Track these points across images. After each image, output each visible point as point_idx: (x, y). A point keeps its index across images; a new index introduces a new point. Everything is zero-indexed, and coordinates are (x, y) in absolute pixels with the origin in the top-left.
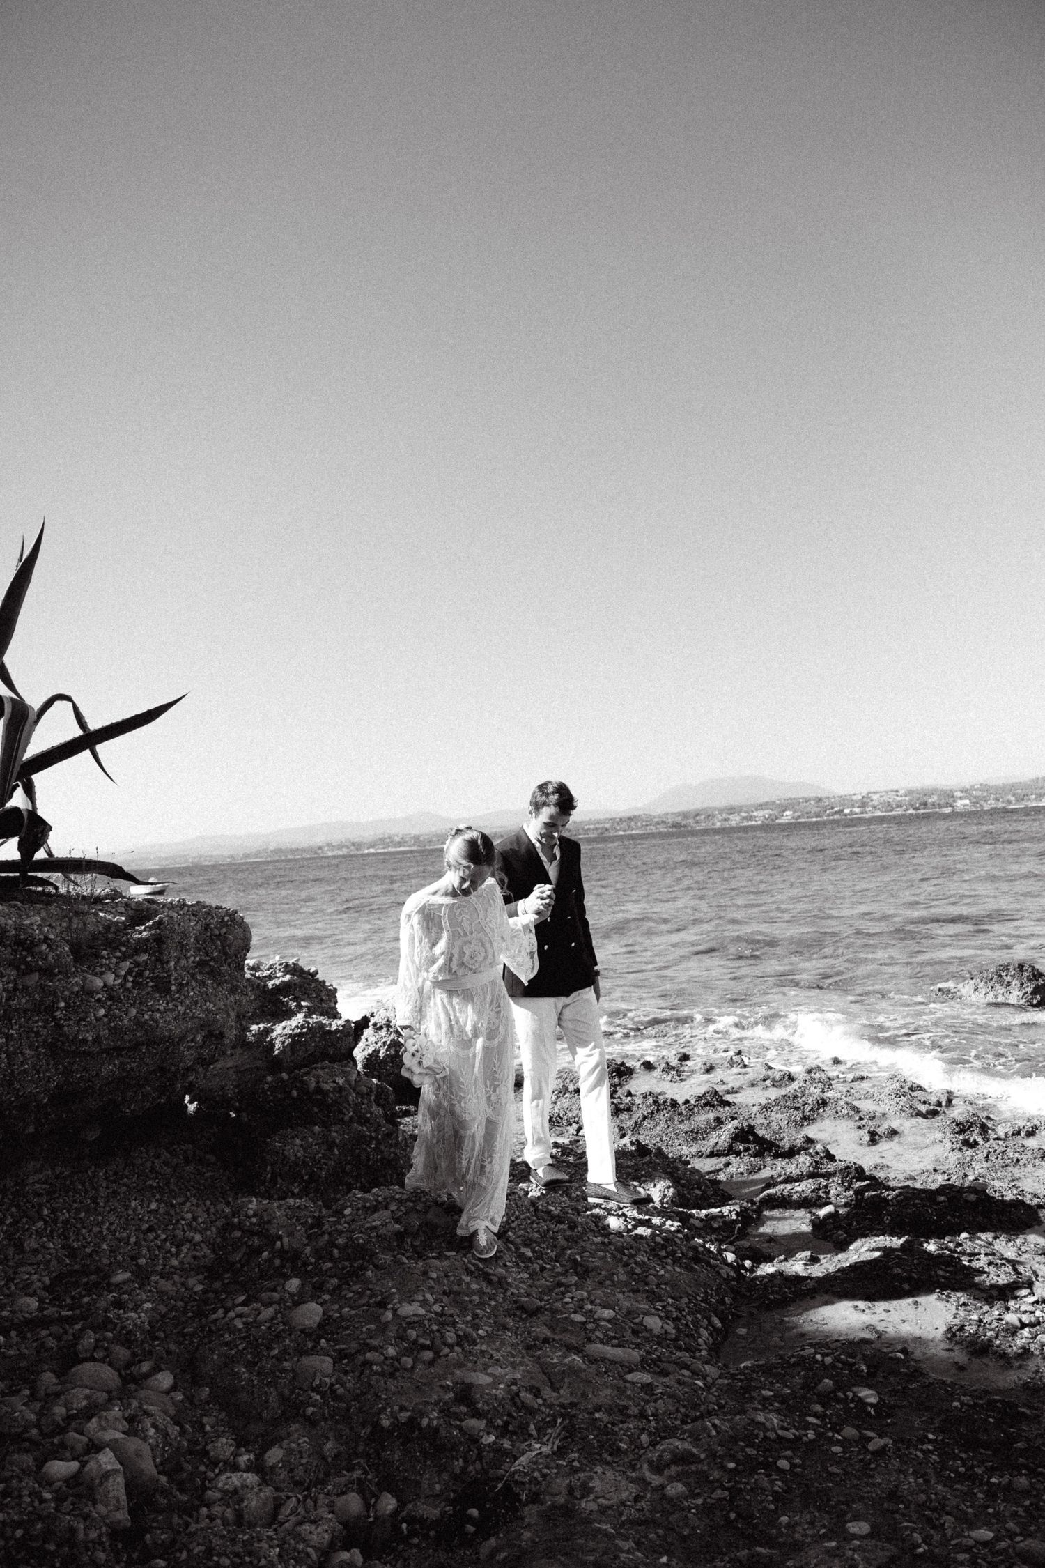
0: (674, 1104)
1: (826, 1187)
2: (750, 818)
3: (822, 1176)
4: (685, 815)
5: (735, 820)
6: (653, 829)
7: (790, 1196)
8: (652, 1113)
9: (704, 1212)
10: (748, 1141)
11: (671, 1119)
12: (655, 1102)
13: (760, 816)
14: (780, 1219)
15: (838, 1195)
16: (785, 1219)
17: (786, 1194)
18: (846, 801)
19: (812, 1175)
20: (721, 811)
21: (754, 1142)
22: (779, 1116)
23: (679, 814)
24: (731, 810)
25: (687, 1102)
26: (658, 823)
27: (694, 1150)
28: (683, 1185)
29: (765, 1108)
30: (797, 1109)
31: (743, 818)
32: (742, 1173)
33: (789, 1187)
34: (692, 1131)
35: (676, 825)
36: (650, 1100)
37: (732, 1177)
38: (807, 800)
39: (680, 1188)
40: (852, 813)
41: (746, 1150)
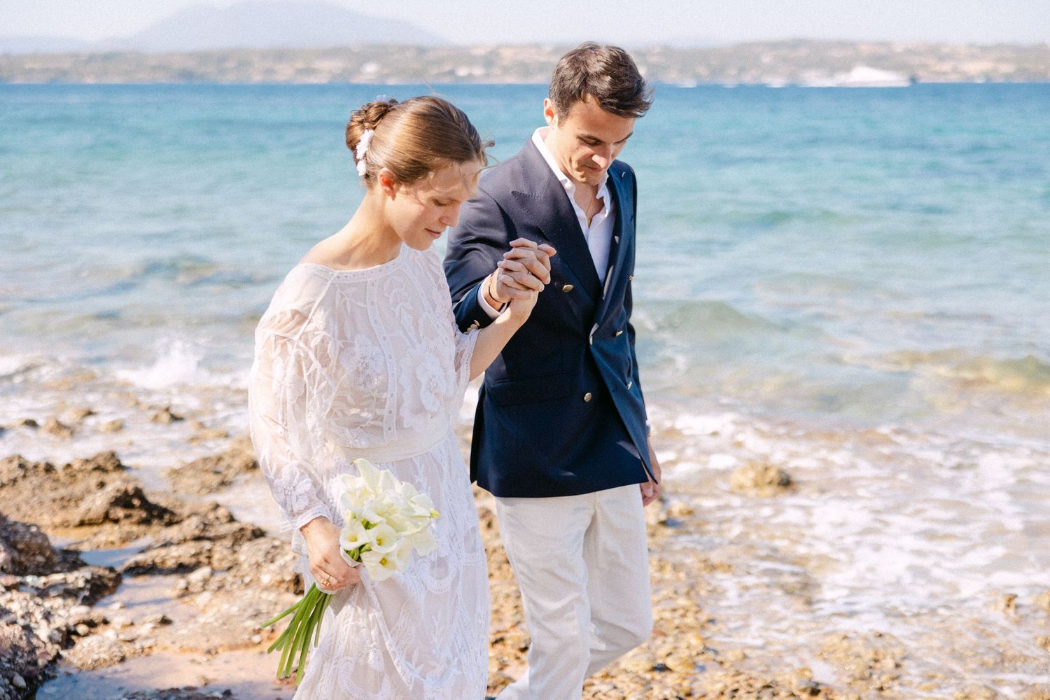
0: (49, 468)
1: (210, 551)
2: (309, 71)
3: (209, 539)
4: (203, 57)
5: (284, 73)
6: (143, 77)
7: (163, 562)
8: (15, 481)
9: (43, 579)
10: (132, 507)
11: (40, 486)
12: (22, 466)
13: (327, 69)
14: (142, 587)
15: (223, 560)
16: (148, 586)
17: (158, 560)
18: (463, 55)
19: (198, 539)
20: (265, 55)
21: (141, 507)
22: (192, 481)
23: (191, 55)
24: (281, 55)
25: (69, 466)
26: (154, 68)
27: (58, 520)
28: (20, 551)
29: (176, 473)
30: (217, 473)
31: (300, 72)
32: (112, 543)
33: (163, 552)
34: (62, 498)
35: (187, 74)
36: (16, 463)
37: (98, 547)
38: (402, 49)
39: (16, 554)
40: (470, 76)
41: (127, 517)
